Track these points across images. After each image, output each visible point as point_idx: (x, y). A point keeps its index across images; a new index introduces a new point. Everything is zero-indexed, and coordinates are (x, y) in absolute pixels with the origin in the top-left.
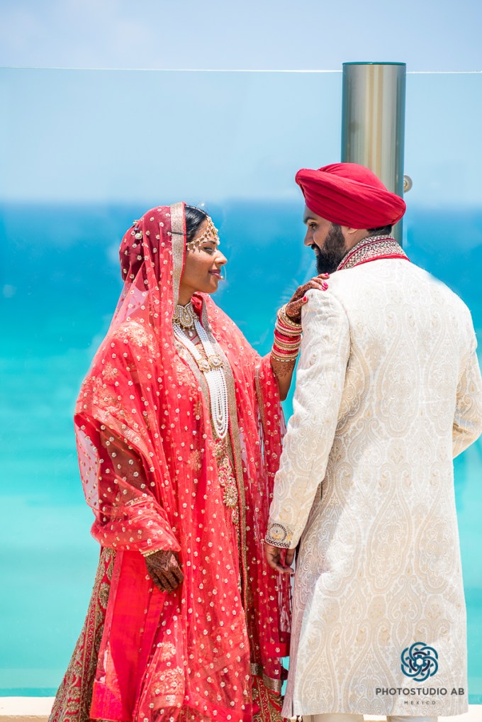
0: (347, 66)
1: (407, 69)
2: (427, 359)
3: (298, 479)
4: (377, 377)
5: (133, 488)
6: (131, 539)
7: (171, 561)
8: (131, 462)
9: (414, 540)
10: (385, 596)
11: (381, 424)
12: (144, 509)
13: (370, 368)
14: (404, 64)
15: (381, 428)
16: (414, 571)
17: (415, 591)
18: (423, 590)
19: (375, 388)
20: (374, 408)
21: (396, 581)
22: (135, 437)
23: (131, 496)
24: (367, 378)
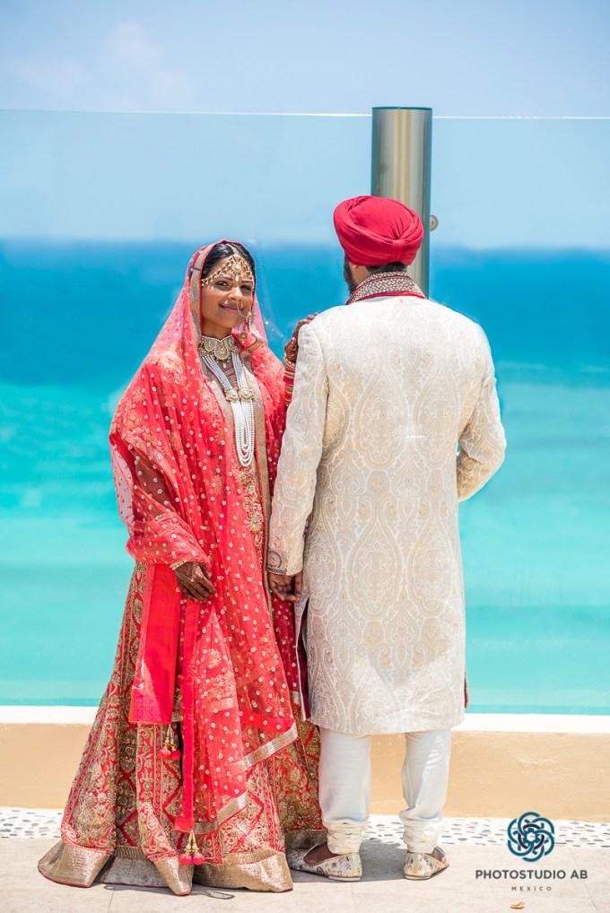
0: (376, 110)
1: (433, 113)
2: (417, 396)
3: (285, 508)
4: (354, 413)
5: (157, 504)
6: (157, 553)
7: (196, 572)
8: (155, 480)
9: (405, 567)
10: (381, 621)
11: (360, 456)
12: (168, 524)
13: (349, 404)
14: (430, 109)
15: (360, 459)
16: (408, 597)
17: (411, 615)
18: (419, 613)
19: (353, 422)
20: (353, 441)
21: (391, 607)
22: (162, 460)
23: (157, 512)
24: (347, 412)
